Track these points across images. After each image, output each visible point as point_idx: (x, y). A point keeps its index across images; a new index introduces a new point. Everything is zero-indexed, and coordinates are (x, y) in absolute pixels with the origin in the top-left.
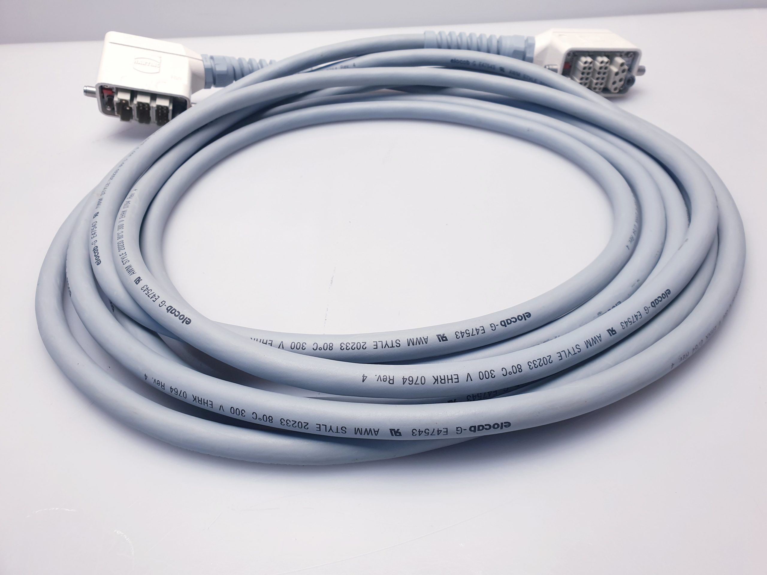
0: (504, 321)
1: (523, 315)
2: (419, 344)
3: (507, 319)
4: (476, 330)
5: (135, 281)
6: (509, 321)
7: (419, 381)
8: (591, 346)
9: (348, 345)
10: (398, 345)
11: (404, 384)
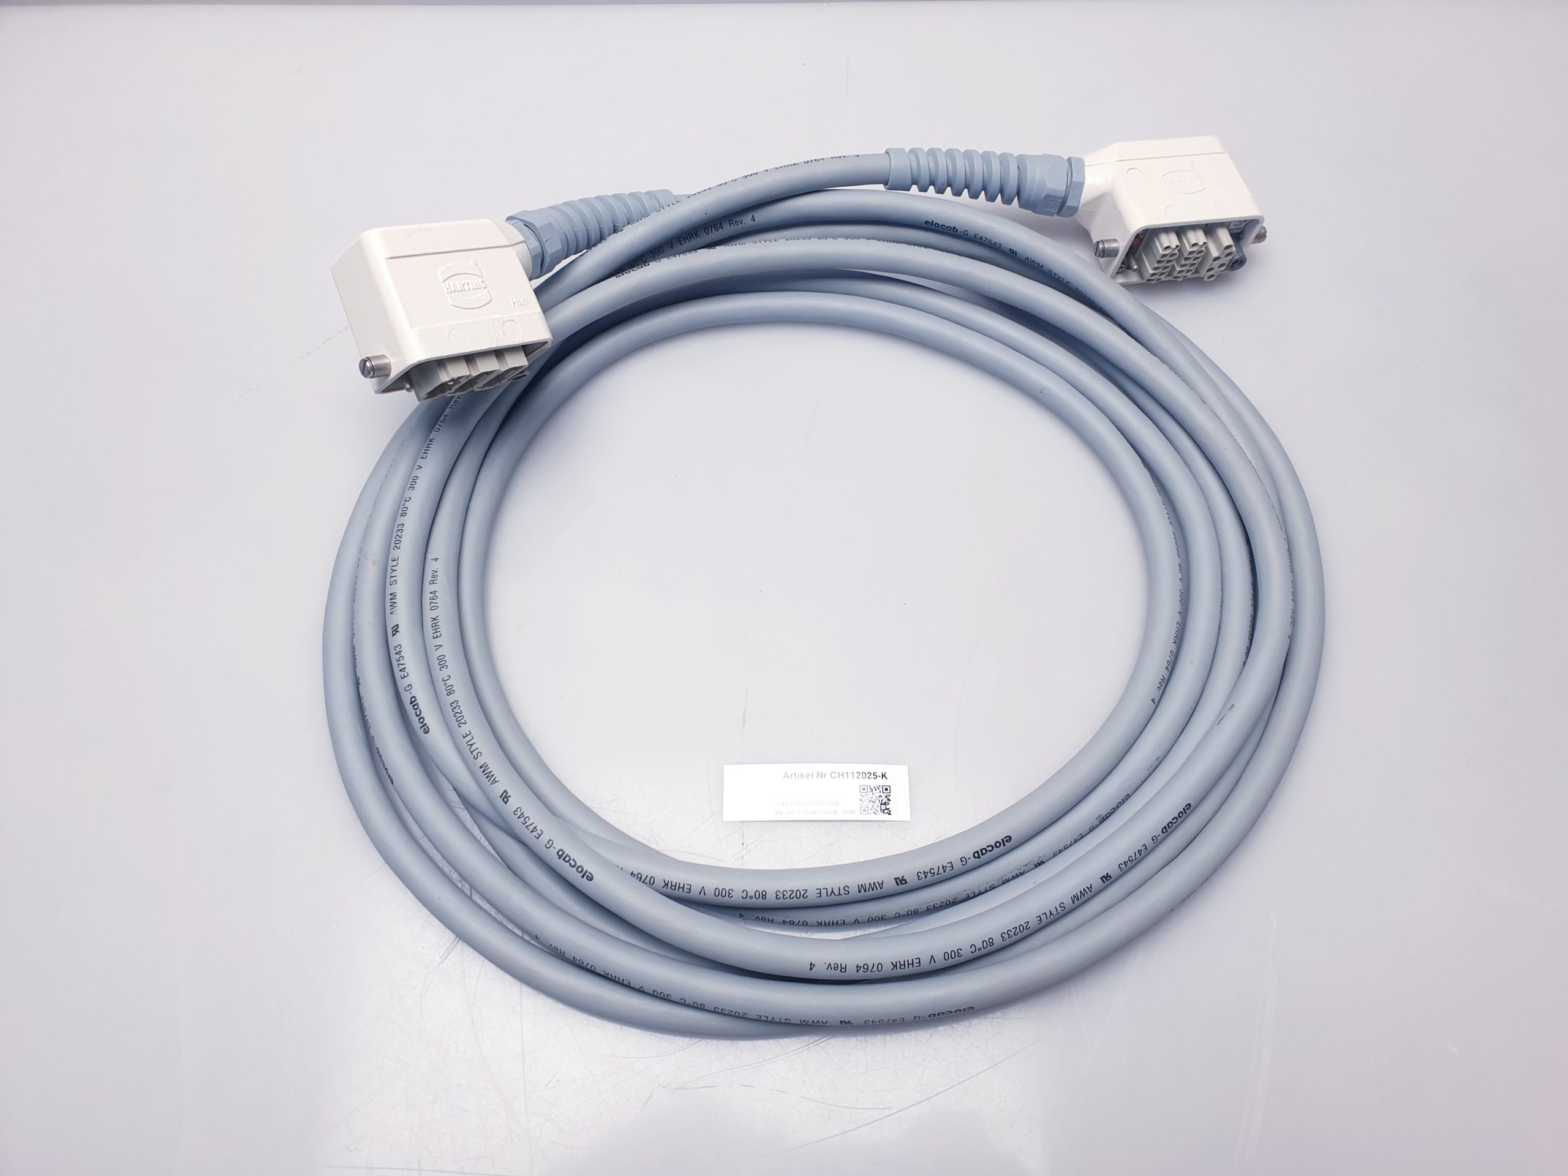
0: (977, 852)
1: (1002, 840)
2: (873, 890)
3: (981, 848)
4: (943, 867)
5: (501, 797)
6: (984, 851)
7: (875, 968)
8: (1078, 900)
9: (785, 893)
10: (847, 892)
11: (857, 972)
